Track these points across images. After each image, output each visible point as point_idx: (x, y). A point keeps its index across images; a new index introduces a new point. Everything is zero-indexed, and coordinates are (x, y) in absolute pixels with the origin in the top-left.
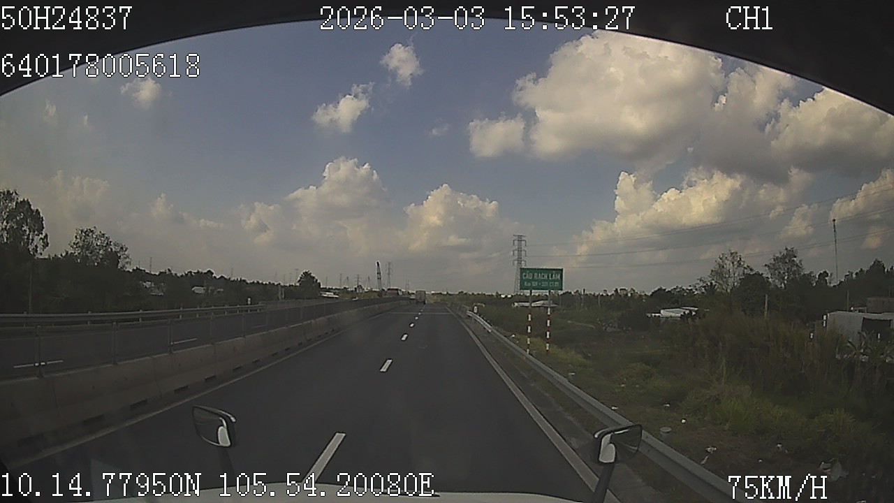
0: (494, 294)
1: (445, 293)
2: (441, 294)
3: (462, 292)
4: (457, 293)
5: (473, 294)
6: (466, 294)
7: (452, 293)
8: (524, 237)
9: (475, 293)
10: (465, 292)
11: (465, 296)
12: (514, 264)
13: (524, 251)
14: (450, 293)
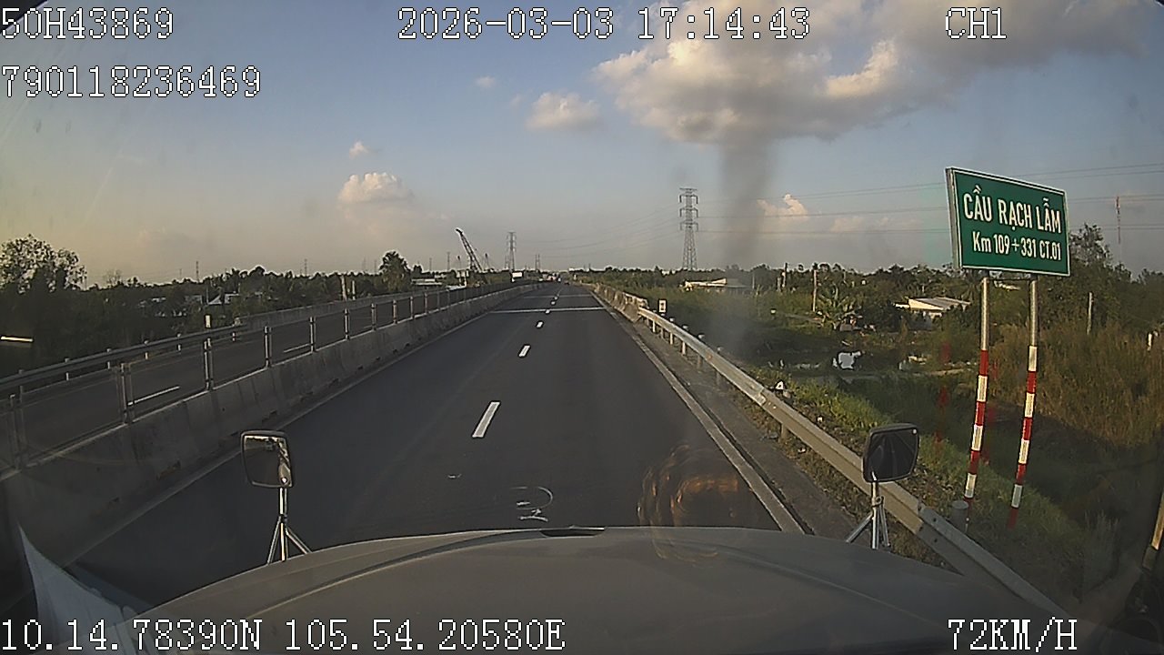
0: (653, 270)
1: (588, 270)
2: (581, 271)
3: (610, 268)
4: (604, 269)
5: (625, 270)
6: (615, 270)
7: (595, 270)
8: (694, 190)
9: (628, 269)
10: (613, 268)
11: (615, 274)
12: (681, 229)
13: (695, 209)
14: (593, 269)
